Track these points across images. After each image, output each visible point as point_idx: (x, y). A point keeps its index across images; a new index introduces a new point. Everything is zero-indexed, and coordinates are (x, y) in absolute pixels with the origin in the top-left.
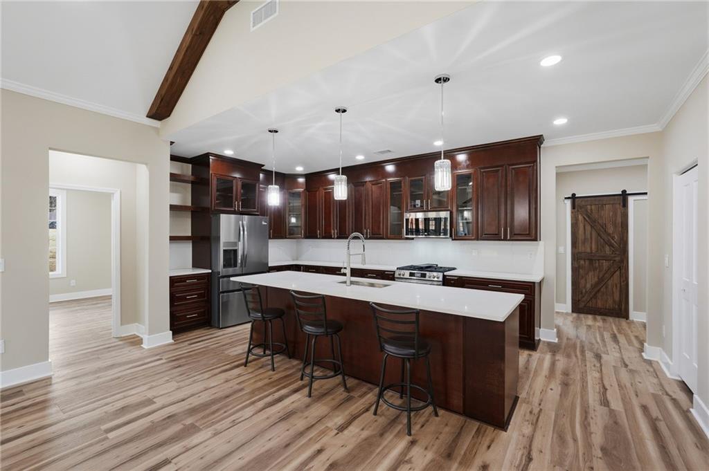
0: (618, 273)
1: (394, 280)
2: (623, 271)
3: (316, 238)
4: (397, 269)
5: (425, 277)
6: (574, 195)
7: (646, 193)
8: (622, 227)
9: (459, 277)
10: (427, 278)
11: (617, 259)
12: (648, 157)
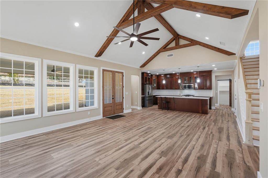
6: (230, 79)
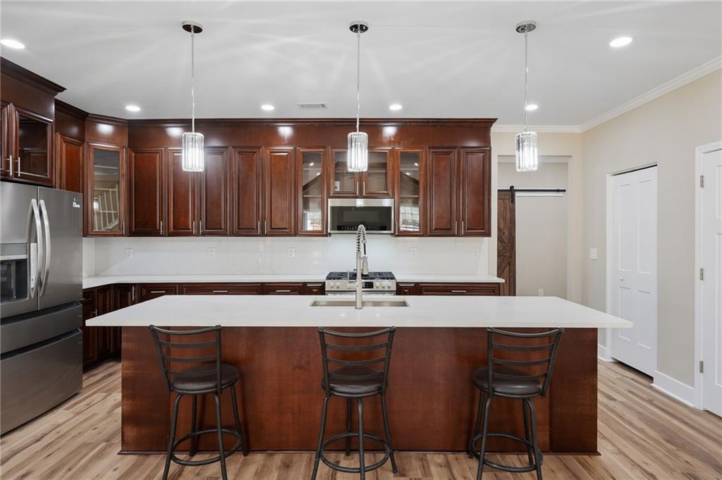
0: (507, 268)
1: (324, 294)
2: (512, 266)
3: (157, 234)
4: (329, 278)
5: (372, 287)
7: (564, 191)
8: (511, 223)
9: (416, 283)
10: (374, 289)
11: (508, 254)
12: (570, 156)
